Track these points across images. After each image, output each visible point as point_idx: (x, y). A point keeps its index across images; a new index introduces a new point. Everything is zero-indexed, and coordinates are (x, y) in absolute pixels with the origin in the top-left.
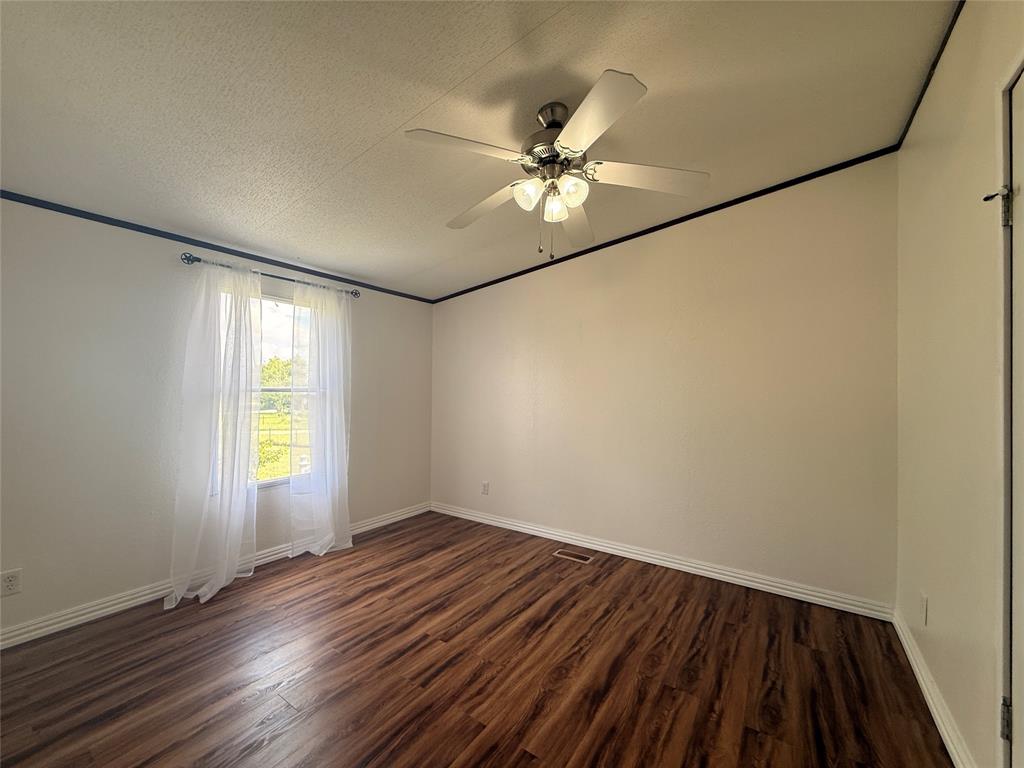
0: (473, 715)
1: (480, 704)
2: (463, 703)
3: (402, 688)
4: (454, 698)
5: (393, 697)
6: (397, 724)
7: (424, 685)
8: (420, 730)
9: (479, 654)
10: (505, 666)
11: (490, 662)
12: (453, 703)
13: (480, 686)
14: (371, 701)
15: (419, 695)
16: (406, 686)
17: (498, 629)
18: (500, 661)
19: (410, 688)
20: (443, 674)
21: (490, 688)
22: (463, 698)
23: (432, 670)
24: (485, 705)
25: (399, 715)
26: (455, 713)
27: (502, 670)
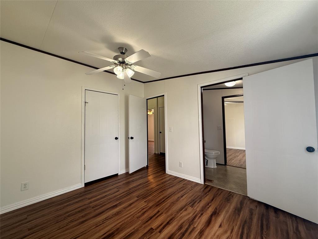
0: (146, 204)
1: (144, 206)
2: (148, 207)
3: (165, 211)
4: (151, 208)
5: (167, 209)
6: (164, 203)
7: (159, 211)
8: (158, 202)
9: (140, 221)
10: (133, 216)
11: (137, 218)
12: (151, 207)
13: (143, 210)
14: (172, 207)
15: (160, 209)
16: (164, 211)
17: (127, 235)
18: (134, 219)
19: (163, 210)
20: (153, 215)
21: (141, 210)
22: (148, 208)
23: (156, 216)
24: (143, 206)
25: (164, 204)
26: (151, 204)
27: (135, 215)
